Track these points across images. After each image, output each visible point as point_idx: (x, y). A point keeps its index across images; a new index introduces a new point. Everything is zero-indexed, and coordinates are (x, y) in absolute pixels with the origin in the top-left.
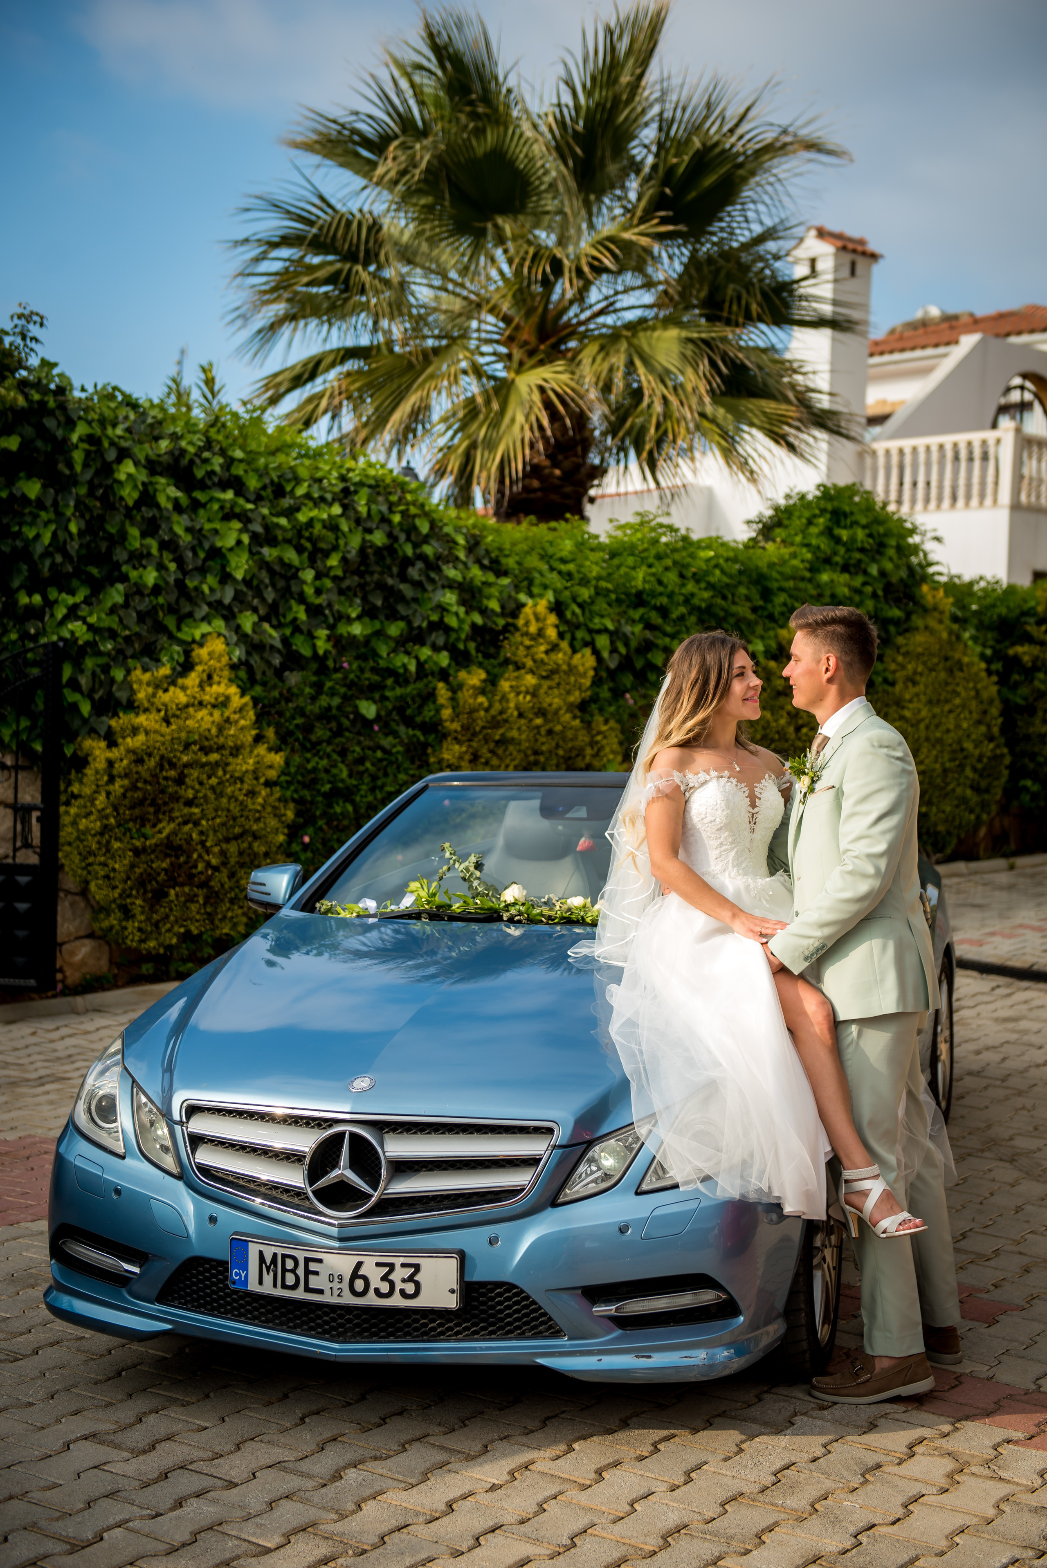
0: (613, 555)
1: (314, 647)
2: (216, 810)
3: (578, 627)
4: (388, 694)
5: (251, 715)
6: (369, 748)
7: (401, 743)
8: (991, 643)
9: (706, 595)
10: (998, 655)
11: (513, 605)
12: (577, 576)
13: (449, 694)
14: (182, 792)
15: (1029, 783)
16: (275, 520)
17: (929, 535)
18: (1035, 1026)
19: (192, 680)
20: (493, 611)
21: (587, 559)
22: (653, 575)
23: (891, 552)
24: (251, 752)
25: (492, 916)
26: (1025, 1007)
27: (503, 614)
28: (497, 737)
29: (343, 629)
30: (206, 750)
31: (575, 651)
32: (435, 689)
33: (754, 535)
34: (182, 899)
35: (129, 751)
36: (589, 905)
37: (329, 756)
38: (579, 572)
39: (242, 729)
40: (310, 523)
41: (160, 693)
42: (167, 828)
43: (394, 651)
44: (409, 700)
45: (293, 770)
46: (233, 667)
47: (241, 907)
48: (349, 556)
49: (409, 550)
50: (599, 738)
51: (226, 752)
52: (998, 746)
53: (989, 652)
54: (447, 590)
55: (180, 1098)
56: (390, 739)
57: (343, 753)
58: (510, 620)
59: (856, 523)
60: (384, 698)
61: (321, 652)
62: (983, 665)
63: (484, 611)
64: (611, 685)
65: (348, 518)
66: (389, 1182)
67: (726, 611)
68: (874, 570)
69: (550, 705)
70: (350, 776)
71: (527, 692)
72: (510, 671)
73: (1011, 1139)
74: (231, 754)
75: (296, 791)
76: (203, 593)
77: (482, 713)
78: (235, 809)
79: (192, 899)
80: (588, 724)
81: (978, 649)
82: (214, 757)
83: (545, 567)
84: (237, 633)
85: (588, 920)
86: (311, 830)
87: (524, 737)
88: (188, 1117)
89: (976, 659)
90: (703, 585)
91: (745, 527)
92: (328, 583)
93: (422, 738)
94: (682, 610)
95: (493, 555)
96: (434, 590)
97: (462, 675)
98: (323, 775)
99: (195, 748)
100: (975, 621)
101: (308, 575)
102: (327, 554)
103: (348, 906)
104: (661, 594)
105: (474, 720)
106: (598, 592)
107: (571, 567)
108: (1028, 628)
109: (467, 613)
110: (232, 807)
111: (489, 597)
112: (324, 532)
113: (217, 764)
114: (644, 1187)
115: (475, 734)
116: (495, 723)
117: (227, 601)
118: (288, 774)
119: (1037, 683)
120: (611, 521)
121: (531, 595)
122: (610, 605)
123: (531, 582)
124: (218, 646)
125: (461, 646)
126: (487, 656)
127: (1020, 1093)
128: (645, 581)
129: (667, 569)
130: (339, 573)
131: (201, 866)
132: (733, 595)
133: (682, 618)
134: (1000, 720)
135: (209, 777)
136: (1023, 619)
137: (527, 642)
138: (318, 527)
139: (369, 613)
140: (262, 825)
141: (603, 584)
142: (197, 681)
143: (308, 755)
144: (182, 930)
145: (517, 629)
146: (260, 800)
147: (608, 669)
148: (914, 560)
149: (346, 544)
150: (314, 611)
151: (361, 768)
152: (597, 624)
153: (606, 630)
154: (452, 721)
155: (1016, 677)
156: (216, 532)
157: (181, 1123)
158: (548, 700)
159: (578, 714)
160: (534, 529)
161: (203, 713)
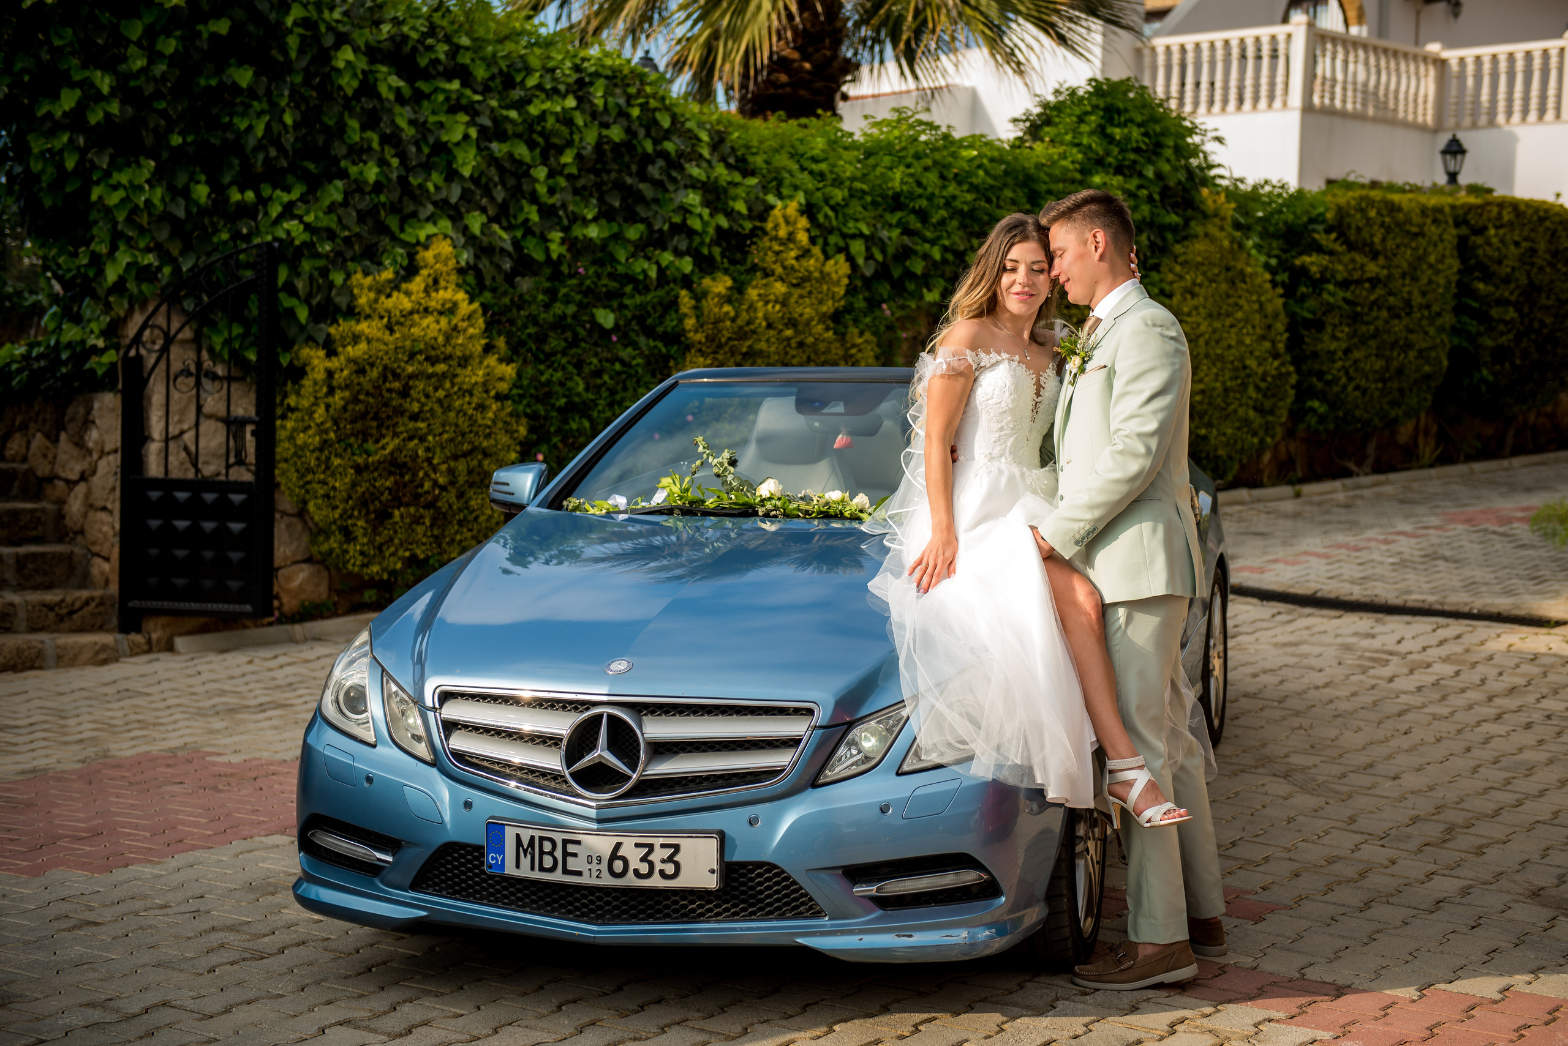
0: (869, 154)
1: (547, 250)
2: (443, 425)
3: (831, 231)
4: (627, 302)
5: (481, 322)
6: (607, 360)
7: (641, 355)
8: (1276, 252)
9: (969, 197)
10: (1284, 265)
11: (760, 208)
12: (830, 177)
13: (693, 302)
14: (407, 406)
15: (1316, 404)
16: (505, 112)
17: (1210, 135)
18: (1316, 650)
19: (417, 284)
20: (739, 213)
21: (840, 158)
22: (912, 175)
23: (1168, 153)
24: (481, 363)
25: (748, 511)
26: (1307, 632)
27: (750, 217)
28: (744, 350)
29: (578, 232)
30: (432, 360)
31: (827, 257)
32: (677, 297)
33: (1020, 134)
34: (408, 520)
35: (350, 360)
36: (847, 498)
37: (564, 368)
38: (831, 172)
39: (471, 337)
40: (543, 116)
41: (383, 298)
42: (391, 444)
43: (633, 255)
44: (649, 308)
45: (525, 382)
46: (461, 271)
47: (470, 530)
48: (584, 152)
49: (649, 147)
50: (853, 351)
51: (454, 363)
52: (1283, 364)
53: (1273, 262)
54: (690, 191)
55: (432, 686)
56: (630, 350)
57: (579, 365)
58: (758, 224)
59: (1131, 121)
60: (623, 307)
61: (555, 256)
62: (1268, 276)
63: (730, 214)
64: (867, 294)
65: (583, 112)
67: (990, 215)
68: (1150, 172)
69: (801, 315)
70: (587, 389)
71: (776, 301)
72: (758, 279)
73: (1286, 756)
74: (459, 365)
75: (529, 405)
76: (427, 191)
77: (728, 323)
78: (464, 424)
79: (417, 520)
80: (842, 336)
81: (1263, 259)
82: (441, 367)
83: (795, 167)
84: (464, 235)
85: (847, 514)
86: (544, 448)
87: (773, 349)
88: (441, 704)
89: (1260, 270)
90: (965, 187)
91: (1011, 126)
92: (562, 182)
93: (664, 350)
94: (943, 213)
95: (739, 153)
96: (676, 191)
97: (707, 282)
98: (558, 389)
99: (421, 358)
100: (1259, 228)
101: (541, 173)
102: (560, 151)
103: (597, 503)
104: (920, 196)
105: (720, 331)
106: (853, 194)
107: (823, 166)
108: (1316, 236)
109: (711, 215)
110: (460, 422)
111: (735, 198)
112: (558, 125)
113: (444, 375)
114: (905, 768)
115: (720, 346)
116: (742, 334)
117: (454, 200)
118: (521, 387)
119: (1325, 296)
120: (866, 117)
121: (781, 197)
122: (865, 208)
123: (780, 183)
124: (444, 248)
125: (705, 251)
126: (733, 262)
127: (1297, 714)
128: (902, 182)
129: (926, 169)
130: (574, 170)
131: (427, 485)
132: (998, 198)
133: (942, 222)
134: (1286, 335)
135: (436, 389)
136: (1311, 227)
137: (777, 248)
138: (551, 121)
139: (606, 215)
140: (492, 442)
141: (858, 185)
142: (423, 286)
143: (542, 367)
144: (407, 554)
145: (765, 233)
146: (490, 415)
147: (863, 277)
148: (1194, 162)
149: (581, 140)
150: (548, 212)
151: (599, 381)
152: (851, 227)
153: (861, 235)
154: (696, 331)
155: (1303, 289)
156: (441, 125)
157: (434, 709)
158: (799, 310)
159: (832, 325)
160: (783, 125)
161: (429, 320)
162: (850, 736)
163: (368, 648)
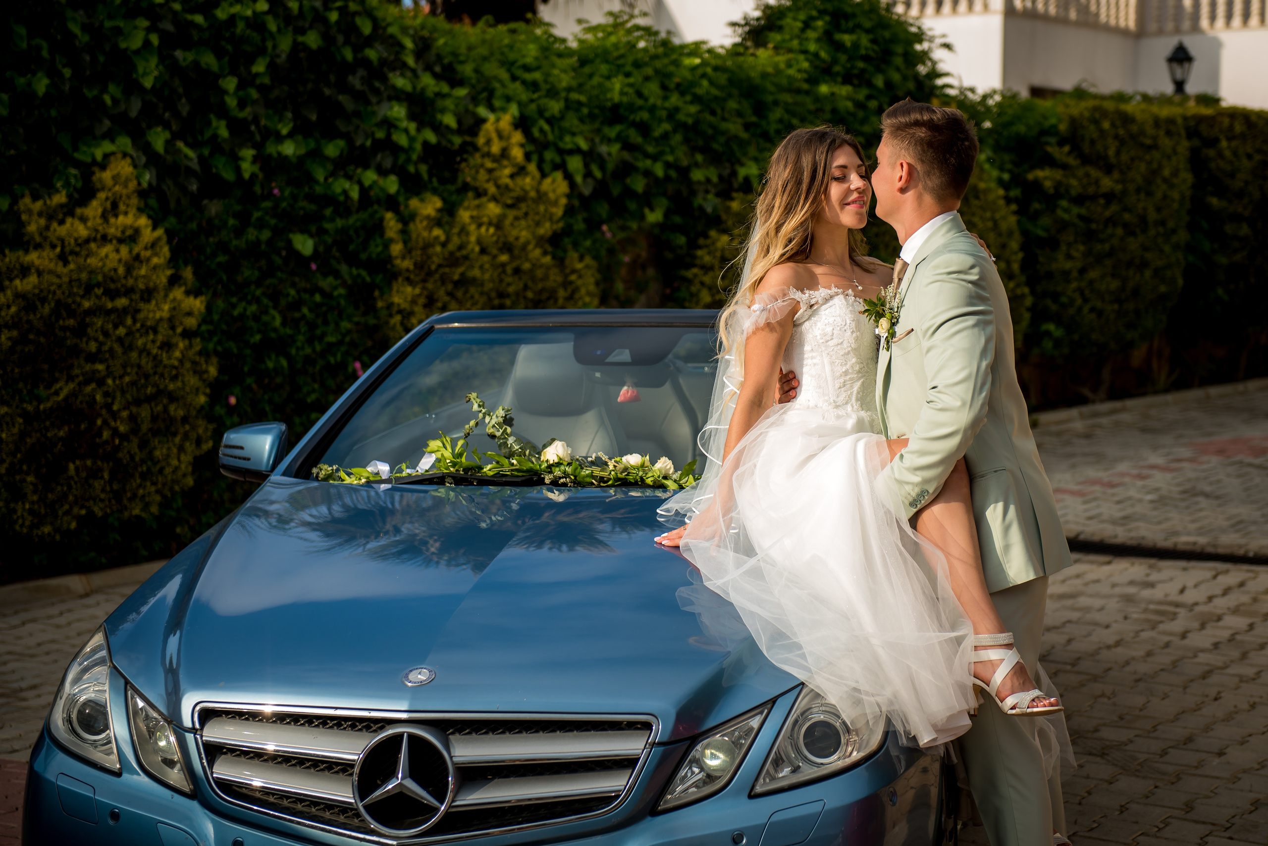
0: (584, 61)
1: (238, 170)
2: (124, 367)
3: (546, 146)
4: (328, 226)
5: (166, 251)
6: (305, 291)
7: (344, 284)
8: (1009, 166)
9: (693, 109)
10: (1017, 180)
11: (469, 121)
12: (544, 87)
13: (400, 226)
14: (84, 345)
15: (1051, 327)
16: (189, 17)
17: (939, 41)
18: (1097, 603)
19: (94, 209)
20: (447, 127)
21: (553, 66)
22: (631, 85)
23: (898, 61)
24: (166, 296)
25: (533, 479)
26: (1078, 582)
27: (459, 132)
28: (456, 277)
29: (271, 149)
30: (113, 295)
31: (544, 175)
32: (382, 220)
33: (738, 40)
34: (84, 475)
35: (18, 295)
36: (647, 463)
37: (258, 301)
38: (546, 81)
39: (155, 268)
40: (233, 18)
41: (55, 225)
42: (65, 389)
43: (333, 174)
44: (352, 233)
45: (216, 317)
46: (142, 194)
47: (154, 483)
48: (278, 61)
49: (348, 54)
50: (573, 277)
51: (136, 297)
52: (1018, 286)
53: (1006, 176)
54: (394, 103)
56: (330, 279)
57: (275, 296)
58: (468, 139)
59: (858, 26)
60: (322, 231)
61: (246, 176)
62: (1001, 192)
63: (437, 128)
64: (585, 215)
65: (276, 16)
66: (457, 792)
67: (714, 128)
68: (879, 81)
69: (517, 239)
70: (284, 324)
71: (490, 224)
72: (470, 200)
73: (1096, 730)
74: (142, 299)
75: (220, 342)
76: (104, 103)
77: (438, 249)
78: (147, 364)
79: (95, 474)
80: (560, 261)
81: (995, 173)
82: (122, 302)
83: (504, 75)
84: (145, 153)
85: (649, 481)
86: (237, 390)
87: (487, 276)
88: (203, 723)
89: (993, 185)
90: (688, 98)
91: (729, 30)
92: (254, 94)
93: (368, 279)
94: (666, 126)
95: (446, 61)
96: (379, 103)
97: (414, 203)
98: (252, 324)
99: (99, 291)
100: (991, 141)
101: (230, 84)
102: (252, 61)
103: (354, 470)
104: (641, 108)
105: (429, 257)
106: (570, 105)
107: (537, 76)
108: (1049, 149)
109: (419, 130)
110: (143, 362)
111: (443, 111)
112: (248, 32)
113: (125, 311)
114: (759, 789)
115: (430, 274)
116: (453, 261)
117: (133, 114)
118: (211, 322)
119: (1059, 212)
120: (580, 21)
121: (492, 109)
122: (582, 120)
123: (491, 93)
124: (125, 168)
125: (411, 169)
126: (443, 181)
127: (1095, 678)
128: (622, 93)
129: (647, 79)
130: (267, 80)
131: (106, 435)
132: (723, 109)
133: (665, 136)
134: (1020, 255)
135: (116, 327)
136: (1044, 139)
137: (489, 164)
138: (241, 26)
139: (301, 130)
140: (179, 384)
141: (574, 96)
142: (100, 211)
143: (234, 300)
144: (83, 512)
145: (476, 148)
146: (177, 354)
147: (581, 196)
148: (922, 69)
149: (275, 47)
150: (238, 127)
151: (297, 315)
152: (568, 142)
153: (577, 151)
154: (403, 258)
155: (1036, 206)
156: (118, 31)
157: (193, 730)
158: (514, 233)
159: (549, 249)
160: (491, 31)
161: (107, 249)
162: (693, 753)
163: (104, 653)
